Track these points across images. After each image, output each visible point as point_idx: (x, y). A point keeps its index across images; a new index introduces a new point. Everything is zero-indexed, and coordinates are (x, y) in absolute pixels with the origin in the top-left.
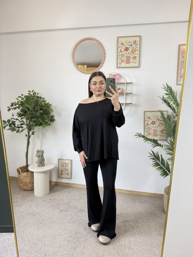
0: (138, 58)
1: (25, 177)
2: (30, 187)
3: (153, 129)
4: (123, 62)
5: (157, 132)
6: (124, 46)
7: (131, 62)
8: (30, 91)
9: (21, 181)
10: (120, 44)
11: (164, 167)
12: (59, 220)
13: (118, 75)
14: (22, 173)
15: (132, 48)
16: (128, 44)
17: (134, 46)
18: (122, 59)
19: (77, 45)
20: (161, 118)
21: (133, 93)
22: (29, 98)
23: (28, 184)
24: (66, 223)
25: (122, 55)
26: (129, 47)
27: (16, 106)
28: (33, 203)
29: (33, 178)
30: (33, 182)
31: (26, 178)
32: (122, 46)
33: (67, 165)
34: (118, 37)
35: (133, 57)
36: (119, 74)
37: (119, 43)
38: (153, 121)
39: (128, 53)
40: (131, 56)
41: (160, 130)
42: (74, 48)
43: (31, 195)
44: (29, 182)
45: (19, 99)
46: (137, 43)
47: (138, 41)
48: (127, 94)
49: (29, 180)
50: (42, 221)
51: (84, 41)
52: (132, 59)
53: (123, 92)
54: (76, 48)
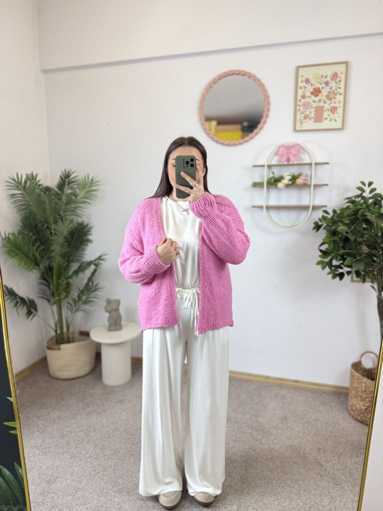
0: (340, 110)
4: (308, 120)
7: (326, 119)
10: (302, 81)
13: (297, 147)
15: (327, 89)
16: (319, 81)
17: (333, 84)
18: (305, 113)
19: (210, 87)
21: (329, 185)
25: (307, 106)
26: (320, 86)
28: (124, 407)
32: (306, 85)
34: (298, 67)
35: (329, 108)
36: (298, 145)
37: (300, 79)
39: (320, 101)
40: (326, 106)
42: (203, 93)
46: (340, 77)
47: (342, 73)
48: (315, 186)
52: (327, 112)
53: (309, 183)
54: (207, 92)
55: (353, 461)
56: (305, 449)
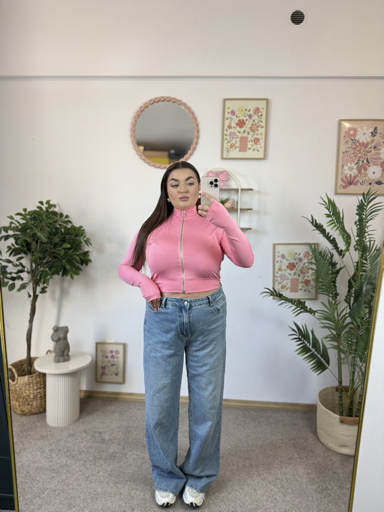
0: (262, 142)
1: (27, 386)
2: (35, 408)
3: (290, 277)
4: (234, 149)
5: (299, 284)
6: (235, 118)
7: (250, 149)
8: (41, 203)
9: (17, 394)
10: (229, 113)
11: (317, 354)
12: (113, 478)
13: (225, 173)
14: (19, 378)
17: (255, 117)
18: (231, 143)
19: (142, 111)
20: (305, 257)
21: (253, 209)
22: (40, 217)
23: (32, 400)
24: (129, 483)
25: (233, 135)
26: (245, 119)
27: (7, 232)
28: (47, 443)
29: (42, 386)
30: (42, 395)
31: (28, 388)
32: (232, 117)
33: (115, 355)
34: (225, 100)
35: (252, 139)
36: (226, 171)
37: (227, 111)
38: (290, 264)
39: (244, 131)
40: (250, 137)
41: (303, 281)
42: (135, 117)
43: (39, 424)
44: (35, 396)
45: (15, 219)
46: (261, 112)
47: (263, 108)
48: (241, 210)
49: (35, 392)
50: (75, 483)
51: (155, 104)
52: (251, 142)
53: (235, 207)
54: (139, 116)
55: (283, 472)
56: (238, 465)
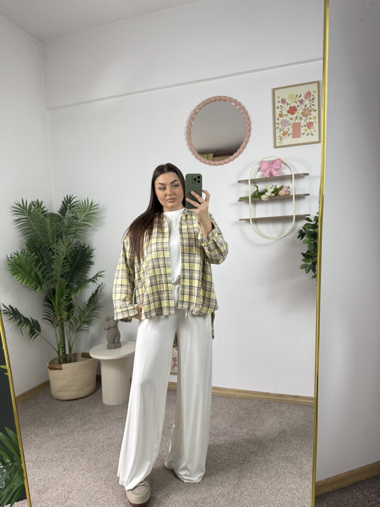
0: (316, 125)
4: (287, 136)
6: (286, 106)
7: (303, 134)
10: (279, 102)
13: (278, 161)
15: (303, 107)
16: (294, 100)
18: (284, 130)
19: (196, 114)
25: (285, 123)
26: (296, 105)
32: (283, 105)
34: (274, 90)
36: (280, 159)
37: (277, 100)
39: (296, 118)
40: (303, 123)
42: (190, 120)
46: (313, 96)
47: (314, 92)
51: (207, 105)
52: (304, 127)
53: (291, 194)
54: (193, 118)
